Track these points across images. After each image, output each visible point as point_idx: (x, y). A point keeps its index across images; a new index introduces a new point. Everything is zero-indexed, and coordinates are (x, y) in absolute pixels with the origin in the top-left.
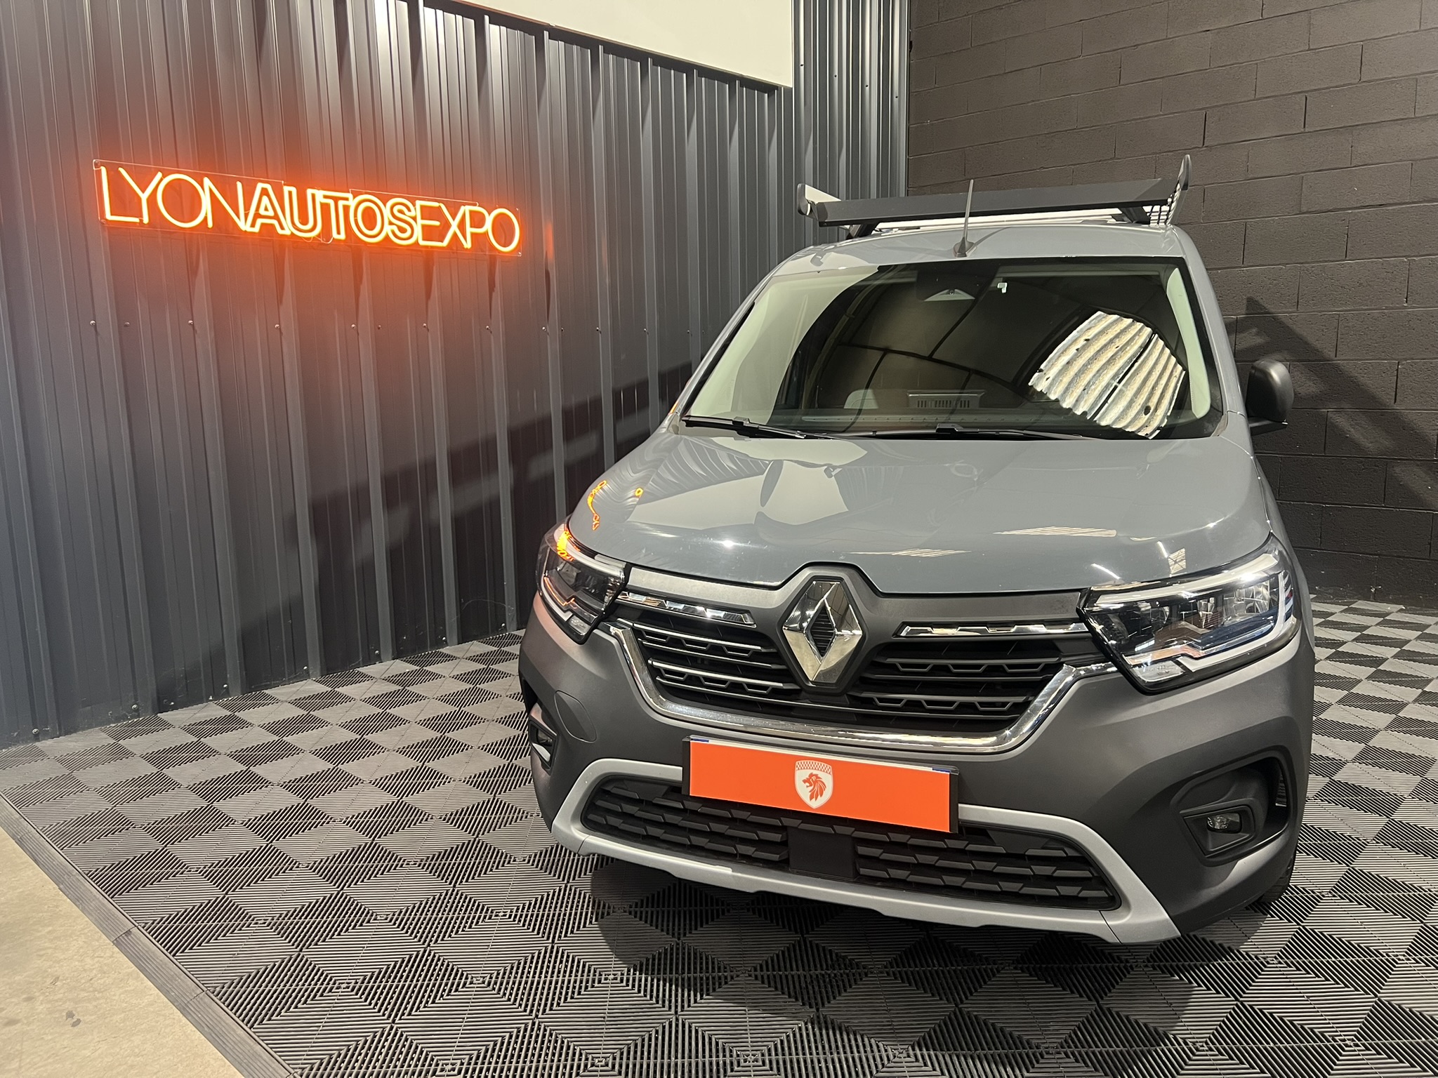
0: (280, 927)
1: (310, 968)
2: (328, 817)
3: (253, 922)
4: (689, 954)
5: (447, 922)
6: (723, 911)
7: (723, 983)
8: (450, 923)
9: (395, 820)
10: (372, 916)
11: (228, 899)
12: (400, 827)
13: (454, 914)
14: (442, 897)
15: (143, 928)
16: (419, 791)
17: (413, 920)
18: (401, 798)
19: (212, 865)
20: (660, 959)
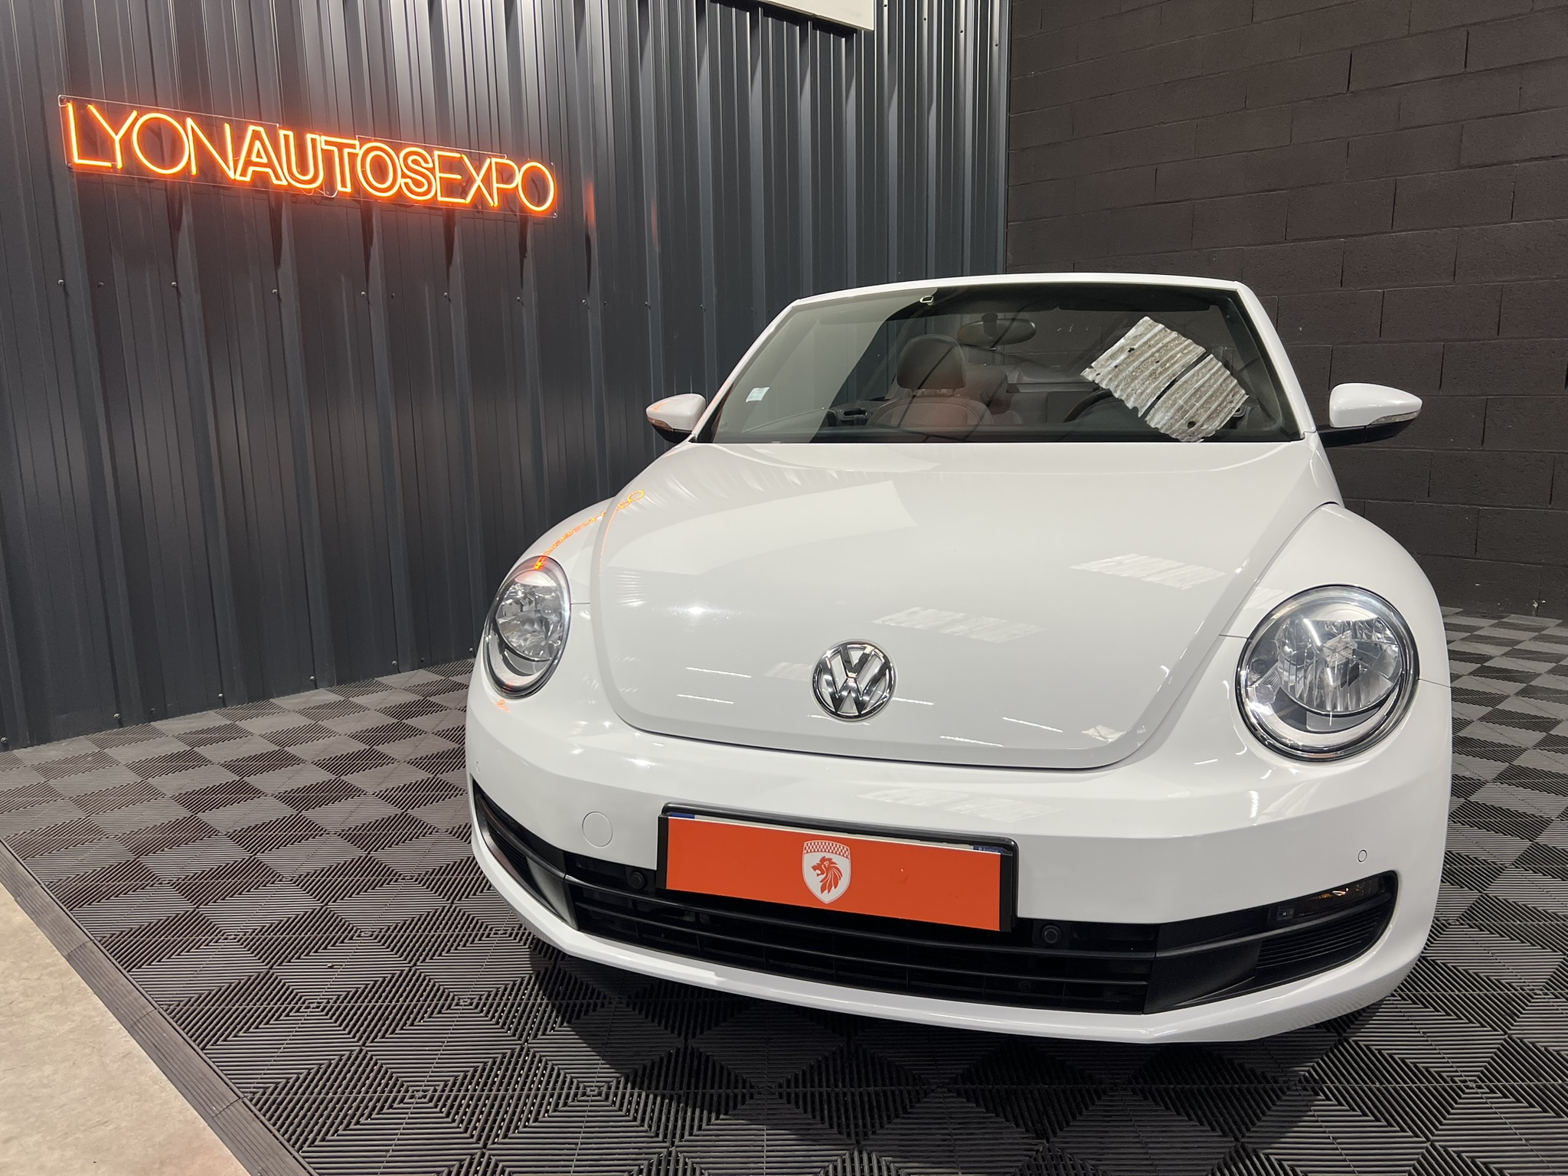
0: (251, 943)
2: (322, 829)
8: (442, 942)
10: (356, 932)
12: (400, 840)
15: (100, 942)
16: (426, 803)
18: (407, 809)
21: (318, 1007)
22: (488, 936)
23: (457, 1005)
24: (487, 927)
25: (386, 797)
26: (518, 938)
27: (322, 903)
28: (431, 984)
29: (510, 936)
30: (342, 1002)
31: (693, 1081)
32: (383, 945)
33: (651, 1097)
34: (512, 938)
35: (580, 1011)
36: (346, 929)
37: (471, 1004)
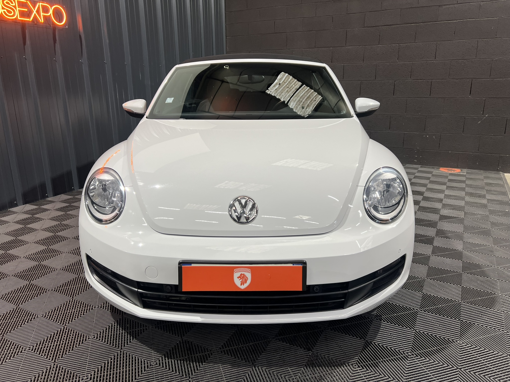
2: (6, 274)
5: (72, 314)
10: (35, 316)
12: (42, 275)
13: (75, 310)
16: (48, 259)
17: (56, 315)
21: (30, 349)
22: (92, 309)
23: (89, 339)
24: (90, 306)
25: (30, 258)
26: (104, 308)
27: (16, 305)
28: (75, 332)
29: (101, 307)
30: (39, 346)
31: (189, 352)
32: (49, 319)
33: (176, 361)
34: (102, 308)
35: (138, 333)
36: (31, 315)
37: (94, 338)
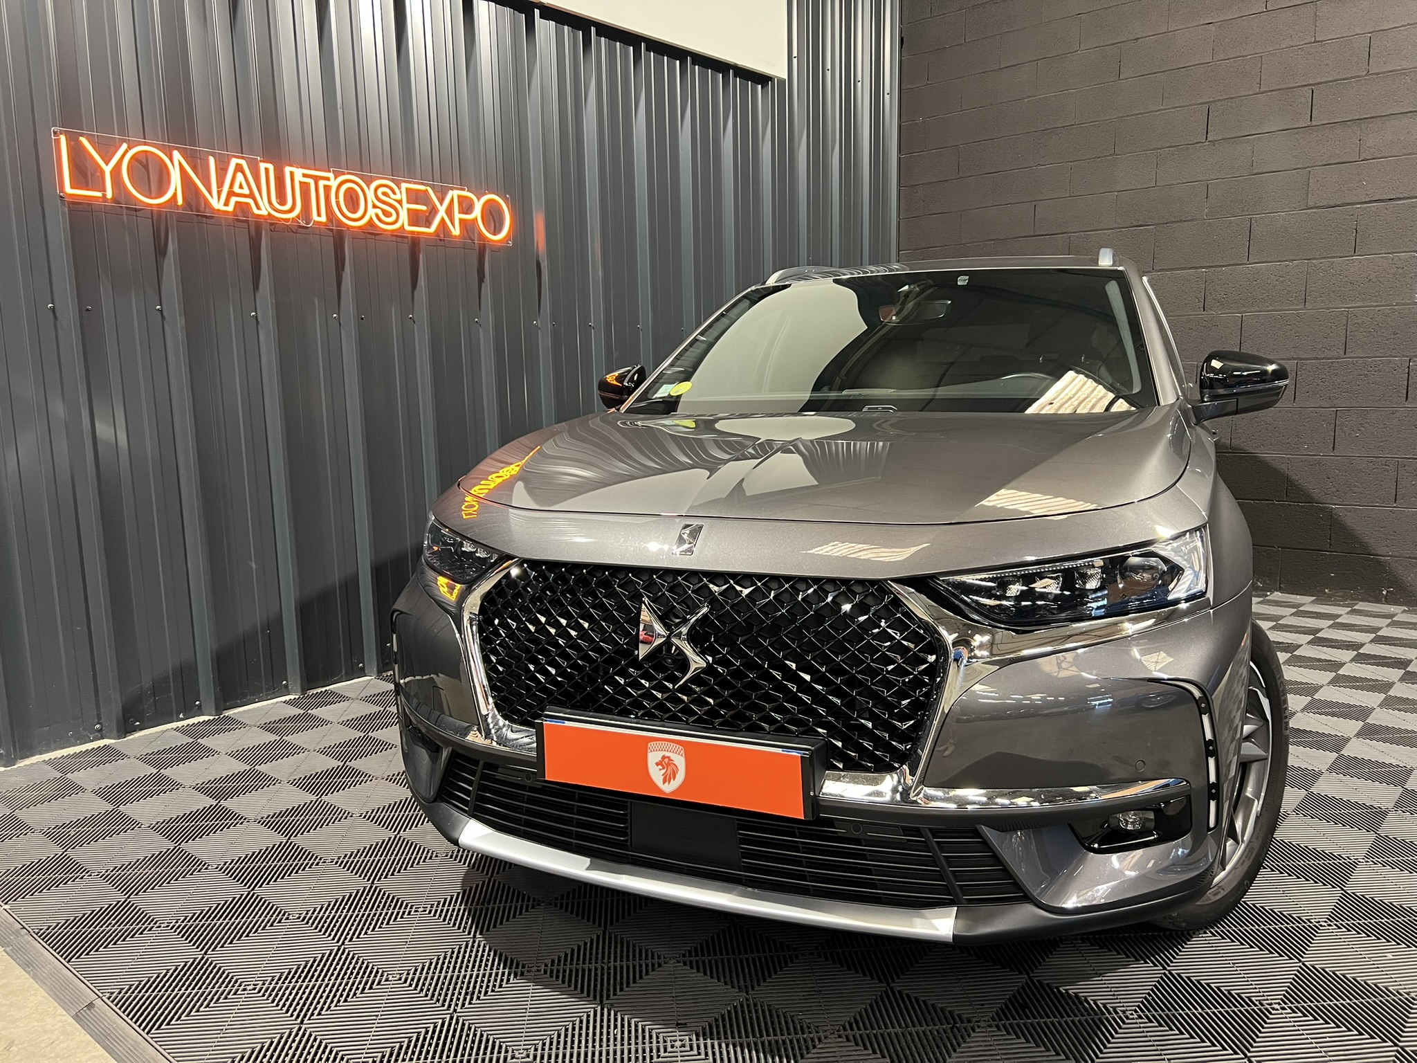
0: (274, 993)
1: (316, 1044)
2: (317, 857)
3: (241, 988)
4: (763, 1011)
5: (473, 980)
6: (791, 956)
7: (811, 1047)
8: (476, 982)
9: (395, 859)
10: (382, 976)
11: (207, 960)
12: (401, 867)
13: (479, 970)
14: (462, 950)
15: (109, 998)
16: (418, 824)
17: (432, 979)
18: (398, 833)
19: (185, 919)
20: (730, 1019)
25: (374, 818)
28: (479, 1034)
32: (416, 989)
